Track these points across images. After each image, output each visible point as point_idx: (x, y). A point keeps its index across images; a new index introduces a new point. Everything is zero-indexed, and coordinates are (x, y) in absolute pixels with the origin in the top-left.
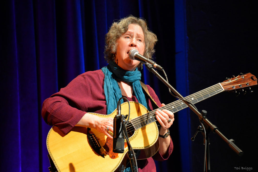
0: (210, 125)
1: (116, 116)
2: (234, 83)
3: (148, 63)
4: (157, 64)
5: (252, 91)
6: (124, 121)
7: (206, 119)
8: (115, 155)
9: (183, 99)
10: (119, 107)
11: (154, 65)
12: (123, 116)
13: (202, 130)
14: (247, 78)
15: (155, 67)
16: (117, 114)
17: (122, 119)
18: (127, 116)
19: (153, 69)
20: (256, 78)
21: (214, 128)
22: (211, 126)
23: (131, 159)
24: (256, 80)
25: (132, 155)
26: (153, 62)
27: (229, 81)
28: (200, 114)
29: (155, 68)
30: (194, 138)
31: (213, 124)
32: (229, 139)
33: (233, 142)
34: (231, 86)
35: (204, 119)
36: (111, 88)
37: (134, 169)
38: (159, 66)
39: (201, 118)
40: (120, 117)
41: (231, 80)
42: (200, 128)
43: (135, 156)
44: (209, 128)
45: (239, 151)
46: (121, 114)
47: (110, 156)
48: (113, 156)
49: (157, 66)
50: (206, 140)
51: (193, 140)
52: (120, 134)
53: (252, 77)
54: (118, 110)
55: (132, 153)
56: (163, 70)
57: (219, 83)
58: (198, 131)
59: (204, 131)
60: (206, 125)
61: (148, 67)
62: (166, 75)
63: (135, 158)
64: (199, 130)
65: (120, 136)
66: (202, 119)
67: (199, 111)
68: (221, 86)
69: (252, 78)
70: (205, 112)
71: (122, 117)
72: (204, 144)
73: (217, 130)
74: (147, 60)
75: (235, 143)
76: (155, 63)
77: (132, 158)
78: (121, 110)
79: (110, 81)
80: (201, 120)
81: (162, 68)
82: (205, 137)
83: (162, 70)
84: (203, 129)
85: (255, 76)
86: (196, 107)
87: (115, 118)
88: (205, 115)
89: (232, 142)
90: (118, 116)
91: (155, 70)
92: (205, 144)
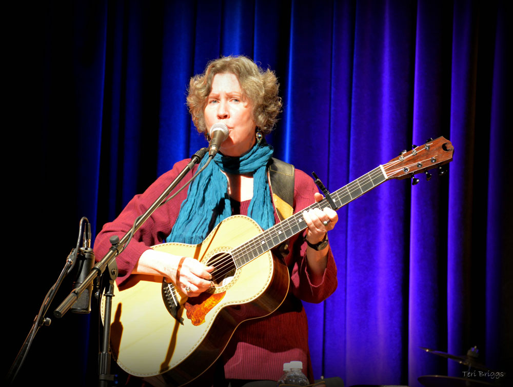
2: (409, 162)
8: (200, 318)
14: (434, 149)
20: (453, 144)
24: (451, 150)
27: (399, 159)
34: (401, 169)
41: (404, 157)
47: (192, 321)
48: (196, 320)
53: (445, 144)
57: (381, 166)
68: (383, 170)
69: (444, 147)
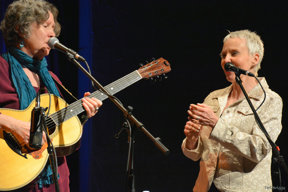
0: (135, 122)
1: (34, 108)
2: (150, 70)
3: (69, 54)
4: (79, 54)
5: (166, 77)
6: (44, 113)
7: (132, 116)
9: (107, 93)
10: (39, 98)
11: (76, 56)
12: (42, 108)
13: (127, 127)
14: (161, 64)
15: (77, 57)
16: (36, 106)
17: (42, 111)
18: (47, 108)
19: (74, 60)
20: (169, 63)
21: (140, 125)
22: (137, 123)
23: (51, 155)
24: (169, 65)
25: (52, 150)
26: (75, 53)
27: (145, 68)
28: (126, 110)
29: (77, 59)
30: (118, 135)
31: (139, 121)
32: (155, 137)
33: (160, 140)
34: (148, 73)
35: (130, 116)
36: (21, 79)
37: (54, 166)
38: (81, 57)
39: (126, 114)
40: (39, 110)
41: (147, 67)
42: (125, 124)
43: (55, 151)
44: (134, 125)
45: (165, 150)
46: (40, 106)
49: (79, 57)
50: (131, 138)
51: (117, 138)
52: (39, 128)
53: (165, 62)
54: (37, 102)
55: (51, 148)
56: (86, 62)
57: (136, 71)
58: (123, 128)
59: (129, 128)
60: (132, 121)
61: (69, 58)
62: (89, 68)
63: (55, 153)
64: (124, 126)
65: (38, 130)
66: (128, 116)
67: (124, 106)
68: (139, 73)
70: (131, 108)
71: (41, 110)
72: (128, 142)
73: (143, 127)
74: (68, 50)
75: (161, 142)
76: (76, 54)
77: (52, 153)
78: (40, 102)
79: (18, 71)
80: (126, 116)
81: (84, 59)
82: (129, 135)
83: (84, 61)
84: (129, 126)
85: (167, 61)
86: (121, 103)
87: (33, 110)
88: (130, 112)
89: (158, 140)
90: (36, 108)
91: (77, 61)
92: (130, 142)
